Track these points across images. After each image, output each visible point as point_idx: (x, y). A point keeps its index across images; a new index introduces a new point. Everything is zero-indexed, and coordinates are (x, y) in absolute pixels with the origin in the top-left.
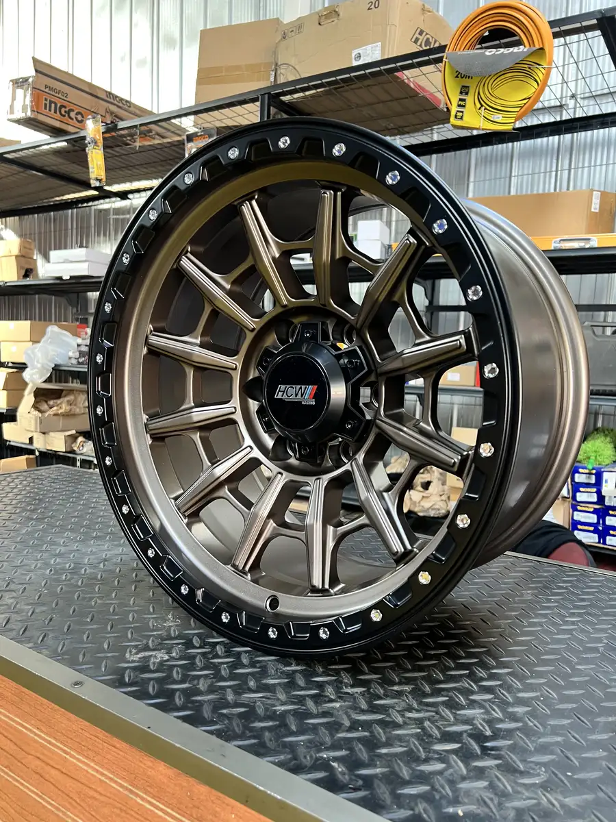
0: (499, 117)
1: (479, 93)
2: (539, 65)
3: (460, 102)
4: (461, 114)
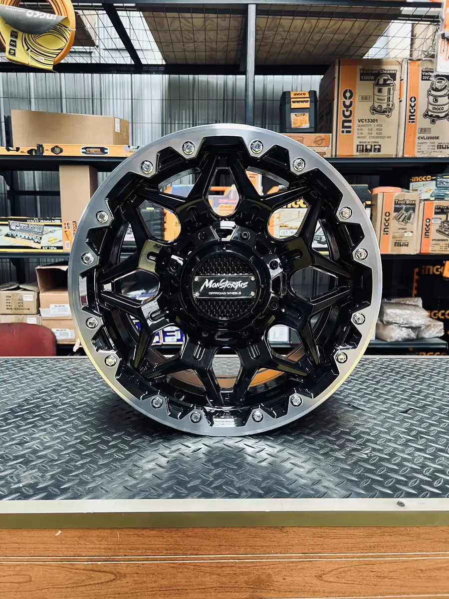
0: (42, 59)
1: (25, 39)
2: (66, 27)
3: (11, 43)
4: (13, 52)
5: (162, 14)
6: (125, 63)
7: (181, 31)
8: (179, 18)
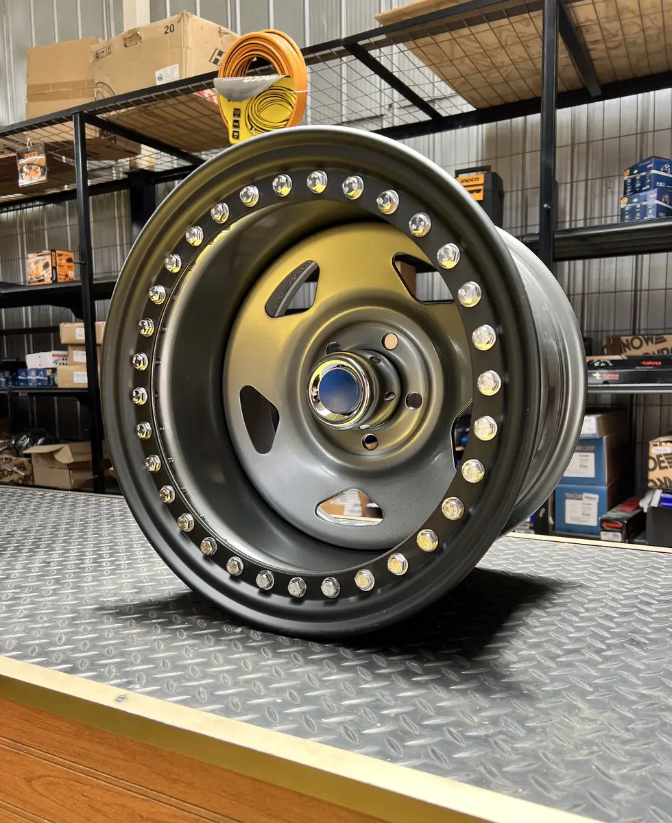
5: (428, 39)
6: (417, 121)
7: (467, 56)
8: (455, 39)
